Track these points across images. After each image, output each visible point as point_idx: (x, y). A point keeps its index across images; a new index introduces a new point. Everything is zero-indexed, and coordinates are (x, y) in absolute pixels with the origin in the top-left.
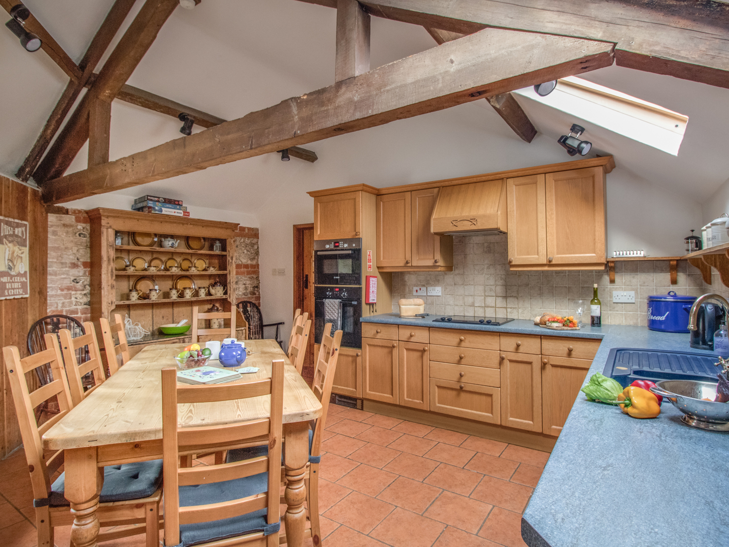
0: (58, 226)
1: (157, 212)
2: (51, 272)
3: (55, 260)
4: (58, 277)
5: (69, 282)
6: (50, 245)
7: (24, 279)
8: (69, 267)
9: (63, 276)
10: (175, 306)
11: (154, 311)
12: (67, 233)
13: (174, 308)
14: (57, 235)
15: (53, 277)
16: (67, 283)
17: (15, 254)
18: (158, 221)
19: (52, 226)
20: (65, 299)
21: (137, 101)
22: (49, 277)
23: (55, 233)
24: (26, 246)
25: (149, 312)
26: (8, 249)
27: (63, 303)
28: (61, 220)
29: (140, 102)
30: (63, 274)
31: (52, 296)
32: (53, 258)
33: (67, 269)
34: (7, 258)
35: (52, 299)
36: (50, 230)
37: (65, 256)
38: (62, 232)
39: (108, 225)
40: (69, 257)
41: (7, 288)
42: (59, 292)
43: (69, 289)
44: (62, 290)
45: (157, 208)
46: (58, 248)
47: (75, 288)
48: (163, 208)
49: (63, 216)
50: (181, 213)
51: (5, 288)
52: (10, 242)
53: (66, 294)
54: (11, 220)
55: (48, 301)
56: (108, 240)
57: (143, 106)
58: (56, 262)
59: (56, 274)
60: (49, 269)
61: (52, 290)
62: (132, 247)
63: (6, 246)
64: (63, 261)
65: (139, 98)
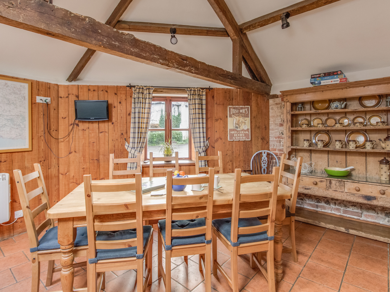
0: (273, 105)
1: (316, 85)
2: (271, 129)
3: (273, 123)
4: (274, 131)
5: (279, 134)
6: (270, 115)
7: (247, 132)
8: (279, 126)
9: (276, 131)
10: (348, 154)
11: (330, 156)
12: (278, 107)
13: (347, 156)
14: (273, 109)
15: (272, 131)
16: (278, 134)
17: (240, 121)
18: (320, 91)
19: (271, 105)
20: (277, 143)
21: (256, 26)
22: (270, 131)
23: (272, 109)
24: (249, 117)
25: (325, 156)
26: (235, 120)
27: (276, 145)
28: (275, 102)
29: (258, 25)
30: (276, 130)
31: (272, 141)
32: (272, 122)
33: (278, 127)
34: (234, 123)
35: (272, 142)
36: (270, 107)
37: (277, 120)
38: (275, 107)
39: (287, 101)
40: (279, 121)
41: (235, 136)
42: (275, 139)
43: (279, 137)
44: (276, 138)
45: (316, 82)
46: (274, 116)
47: (282, 137)
48: (321, 81)
49: (276, 99)
50: (338, 81)
51: (234, 136)
52: (237, 116)
53: (278, 140)
54: (237, 106)
55: (270, 143)
56: (287, 109)
57: (261, 26)
58: (273, 124)
59: (273, 130)
60: (270, 127)
61: (271, 138)
62: (313, 111)
63: (234, 118)
64: (276, 123)
65: (255, 24)
